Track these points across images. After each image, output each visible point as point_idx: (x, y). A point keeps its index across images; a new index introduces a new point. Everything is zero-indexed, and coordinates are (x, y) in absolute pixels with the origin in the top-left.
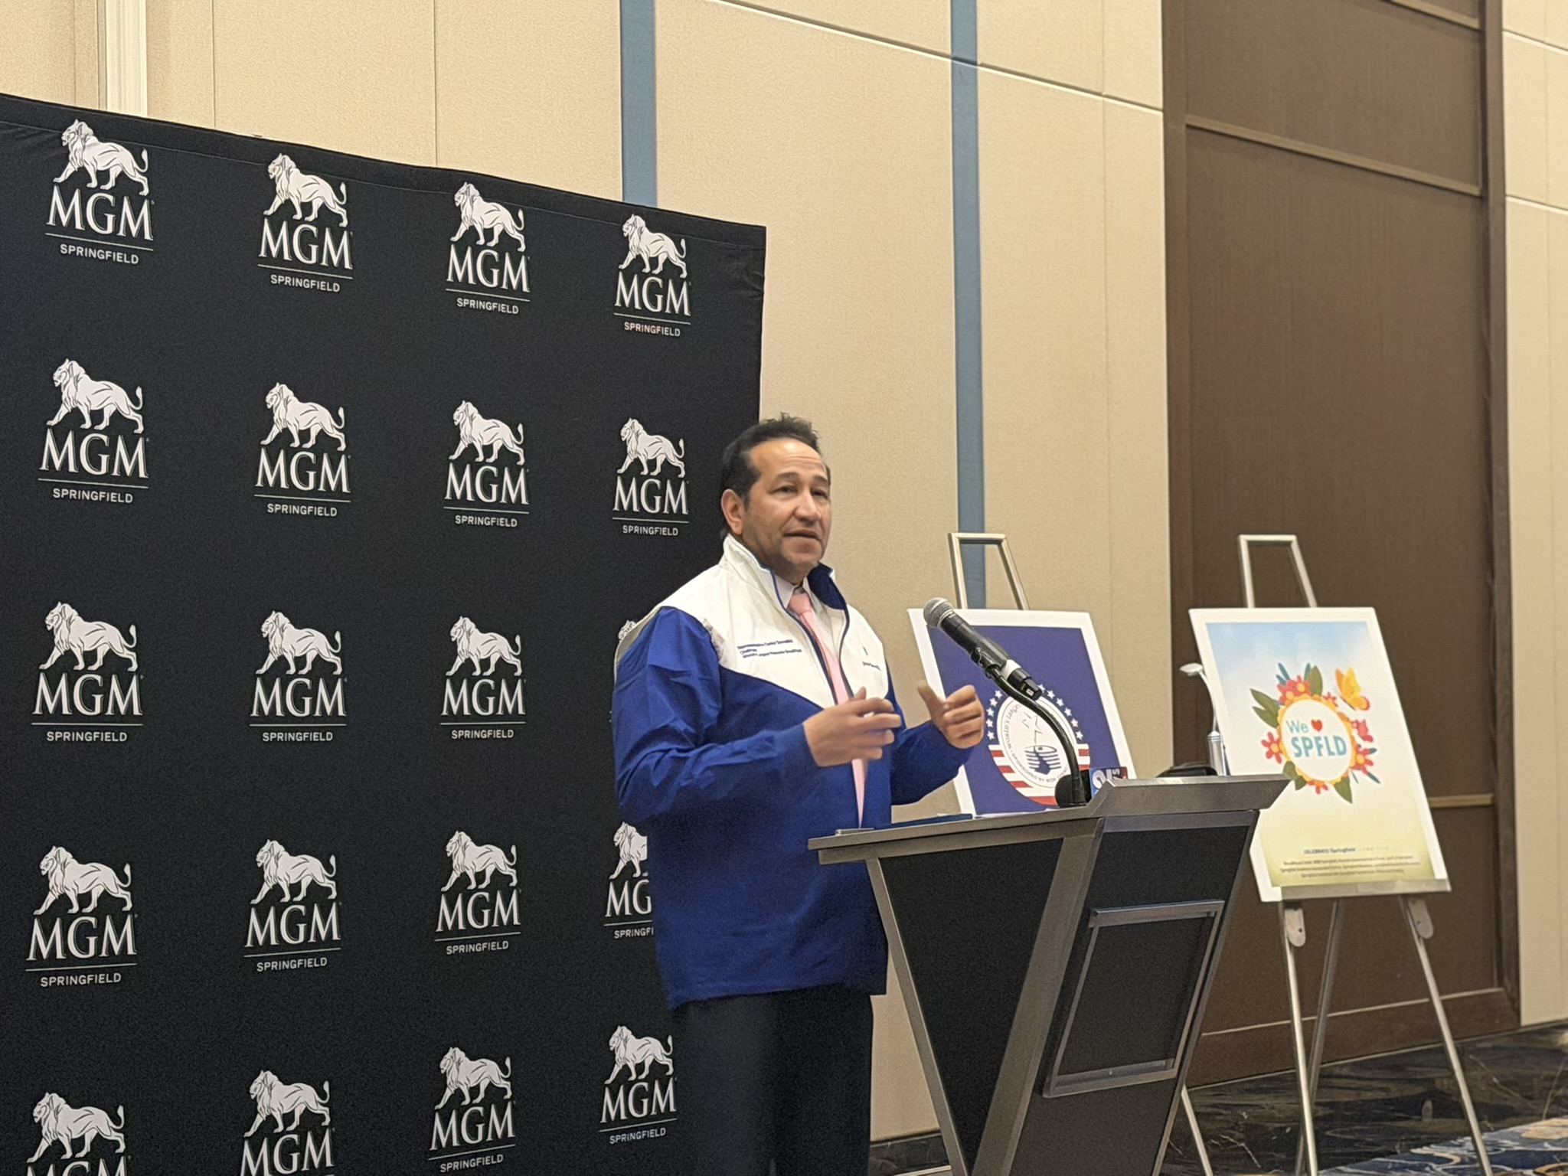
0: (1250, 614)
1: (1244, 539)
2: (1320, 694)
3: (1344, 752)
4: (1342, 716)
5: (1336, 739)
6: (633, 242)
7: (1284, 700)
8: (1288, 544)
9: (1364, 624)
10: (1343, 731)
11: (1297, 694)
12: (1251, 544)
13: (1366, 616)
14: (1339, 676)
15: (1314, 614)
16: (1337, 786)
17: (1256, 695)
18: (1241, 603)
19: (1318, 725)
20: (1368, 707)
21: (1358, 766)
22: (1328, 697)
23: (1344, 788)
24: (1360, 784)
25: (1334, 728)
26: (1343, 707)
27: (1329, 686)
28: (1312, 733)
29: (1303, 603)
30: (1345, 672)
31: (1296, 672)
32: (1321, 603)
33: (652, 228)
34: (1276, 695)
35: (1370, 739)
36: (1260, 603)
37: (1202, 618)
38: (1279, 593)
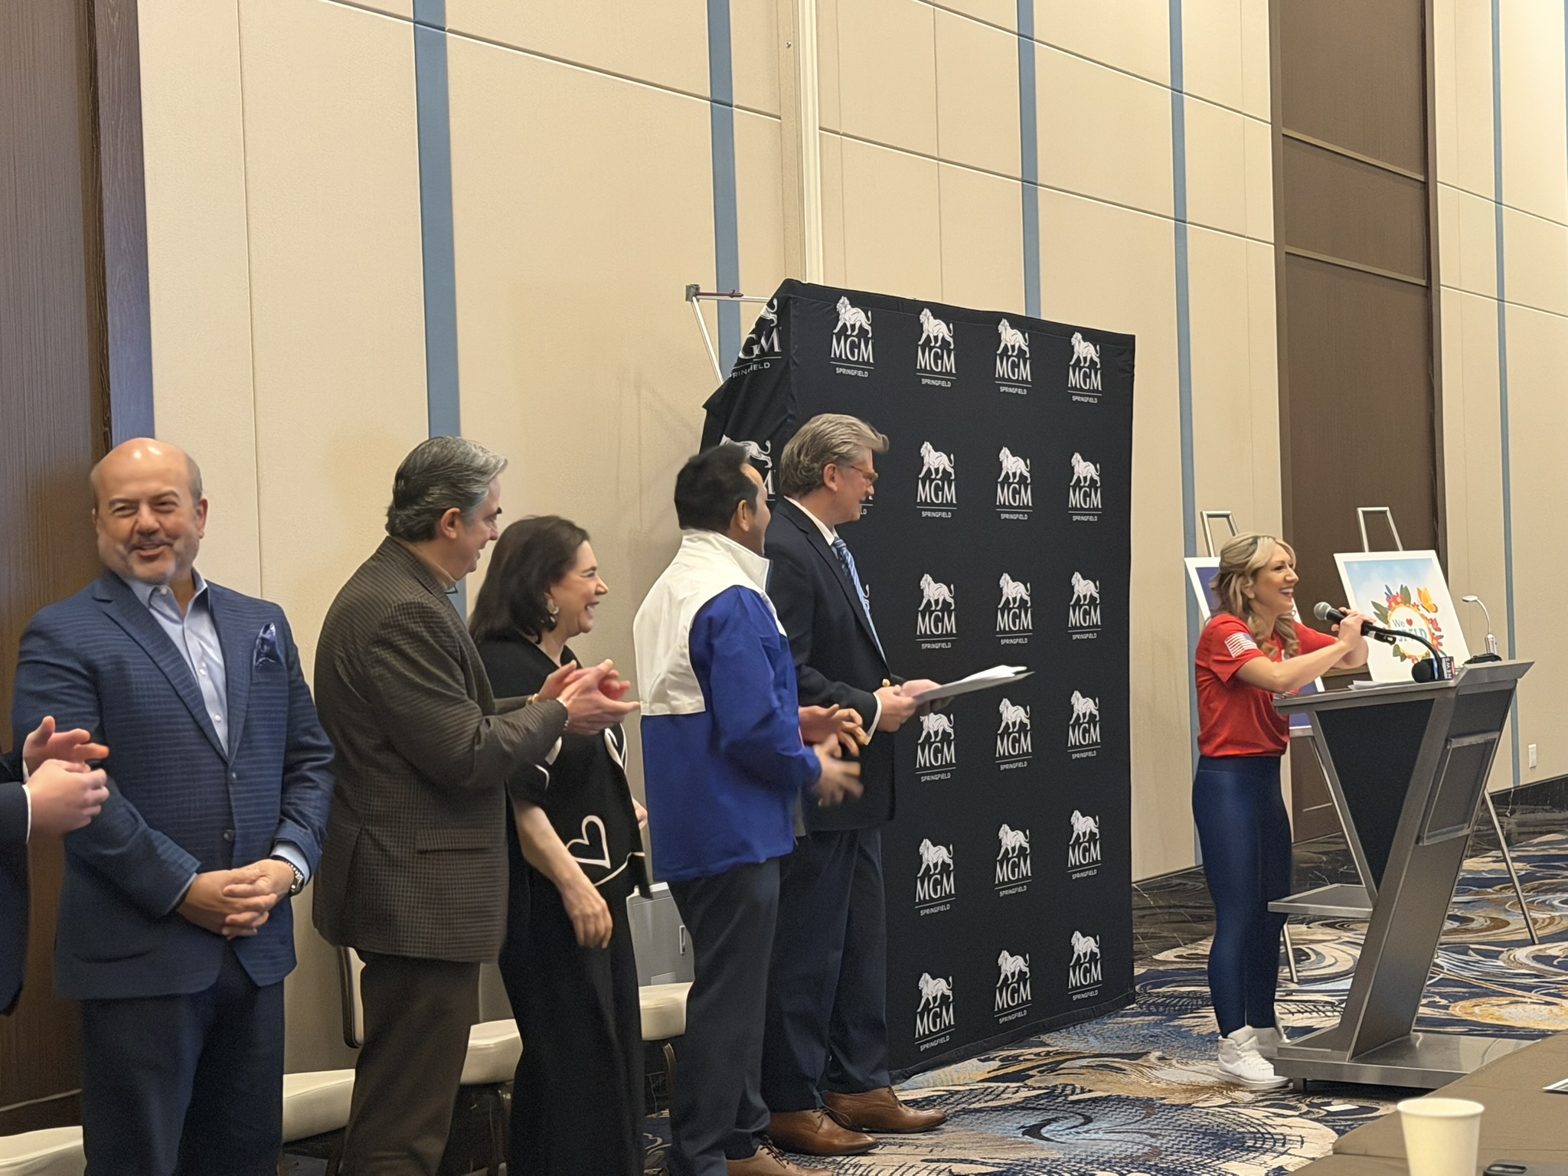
0: (1367, 556)
1: (1360, 510)
2: (1410, 603)
4: (1422, 616)
5: (1422, 631)
6: (1076, 349)
7: (1390, 607)
8: (1385, 512)
9: (1430, 560)
10: (1424, 625)
11: (1398, 603)
12: (1364, 513)
13: (1431, 556)
14: (1419, 592)
15: (1401, 555)
17: (1374, 604)
18: (1361, 550)
19: (1410, 622)
20: (1436, 611)
22: (1415, 605)
25: (1419, 623)
26: (1423, 611)
27: (1414, 598)
28: (1407, 627)
29: (1395, 549)
30: (1421, 589)
31: (1396, 590)
32: (1405, 548)
33: (1085, 339)
34: (1385, 604)
35: (1439, 630)
36: (1371, 550)
37: (1341, 559)
38: (1381, 542)
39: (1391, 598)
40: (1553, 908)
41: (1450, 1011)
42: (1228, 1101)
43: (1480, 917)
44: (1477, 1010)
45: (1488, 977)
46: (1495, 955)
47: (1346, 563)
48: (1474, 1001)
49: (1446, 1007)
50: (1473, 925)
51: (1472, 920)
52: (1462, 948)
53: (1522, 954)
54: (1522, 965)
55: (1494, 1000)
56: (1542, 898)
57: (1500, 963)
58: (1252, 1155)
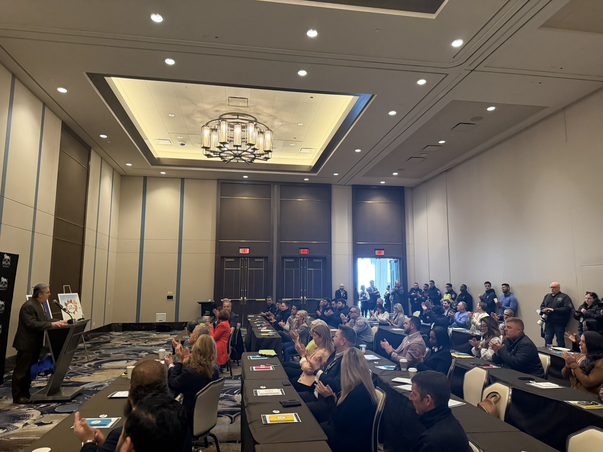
0: (65, 294)
1: (64, 286)
3: (74, 309)
4: (74, 305)
5: (73, 308)
6: (5, 257)
7: (68, 304)
8: (69, 286)
9: (76, 295)
10: (74, 307)
11: (69, 303)
12: (65, 286)
13: (77, 294)
14: (74, 301)
15: (71, 294)
16: (73, 313)
17: (65, 303)
18: (63, 293)
19: (71, 306)
20: (77, 304)
21: (76, 310)
22: (73, 303)
23: (74, 313)
24: (76, 312)
25: (73, 306)
26: (74, 304)
27: (73, 302)
28: (71, 307)
29: (70, 293)
31: (69, 300)
32: (72, 293)
33: (7, 255)
34: (67, 303)
35: (77, 307)
36: (65, 293)
37: (59, 295)
38: (67, 291)
39: (68, 302)
40: (94, 354)
41: (70, 380)
42: (18, 407)
43: (80, 357)
44: (75, 379)
45: (79, 371)
46: (80, 366)
47: (60, 296)
48: (75, 377)
49: (69, 379)
50: (78, 359)
51: (78, 358)
52: (75, 365)
53: (86, 365)
54: (86, 367)
55: (79, 376)
56: (92, 352)
57: (82, 367)
58: (21, 421)
